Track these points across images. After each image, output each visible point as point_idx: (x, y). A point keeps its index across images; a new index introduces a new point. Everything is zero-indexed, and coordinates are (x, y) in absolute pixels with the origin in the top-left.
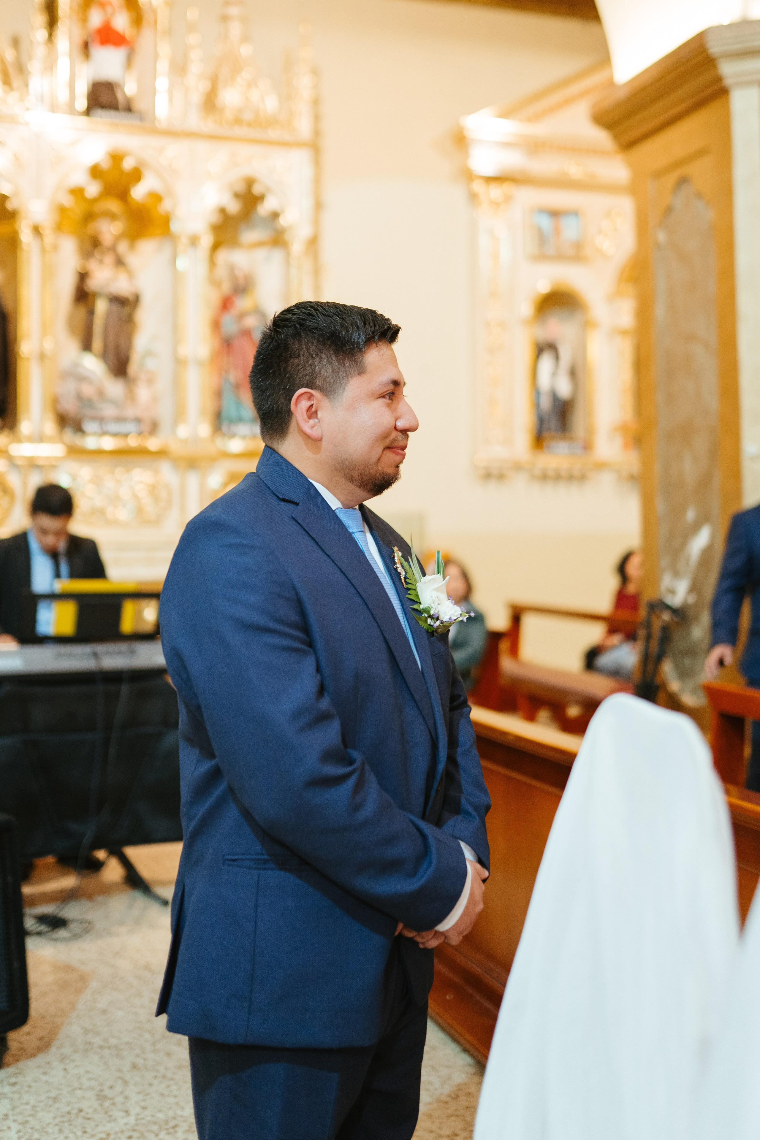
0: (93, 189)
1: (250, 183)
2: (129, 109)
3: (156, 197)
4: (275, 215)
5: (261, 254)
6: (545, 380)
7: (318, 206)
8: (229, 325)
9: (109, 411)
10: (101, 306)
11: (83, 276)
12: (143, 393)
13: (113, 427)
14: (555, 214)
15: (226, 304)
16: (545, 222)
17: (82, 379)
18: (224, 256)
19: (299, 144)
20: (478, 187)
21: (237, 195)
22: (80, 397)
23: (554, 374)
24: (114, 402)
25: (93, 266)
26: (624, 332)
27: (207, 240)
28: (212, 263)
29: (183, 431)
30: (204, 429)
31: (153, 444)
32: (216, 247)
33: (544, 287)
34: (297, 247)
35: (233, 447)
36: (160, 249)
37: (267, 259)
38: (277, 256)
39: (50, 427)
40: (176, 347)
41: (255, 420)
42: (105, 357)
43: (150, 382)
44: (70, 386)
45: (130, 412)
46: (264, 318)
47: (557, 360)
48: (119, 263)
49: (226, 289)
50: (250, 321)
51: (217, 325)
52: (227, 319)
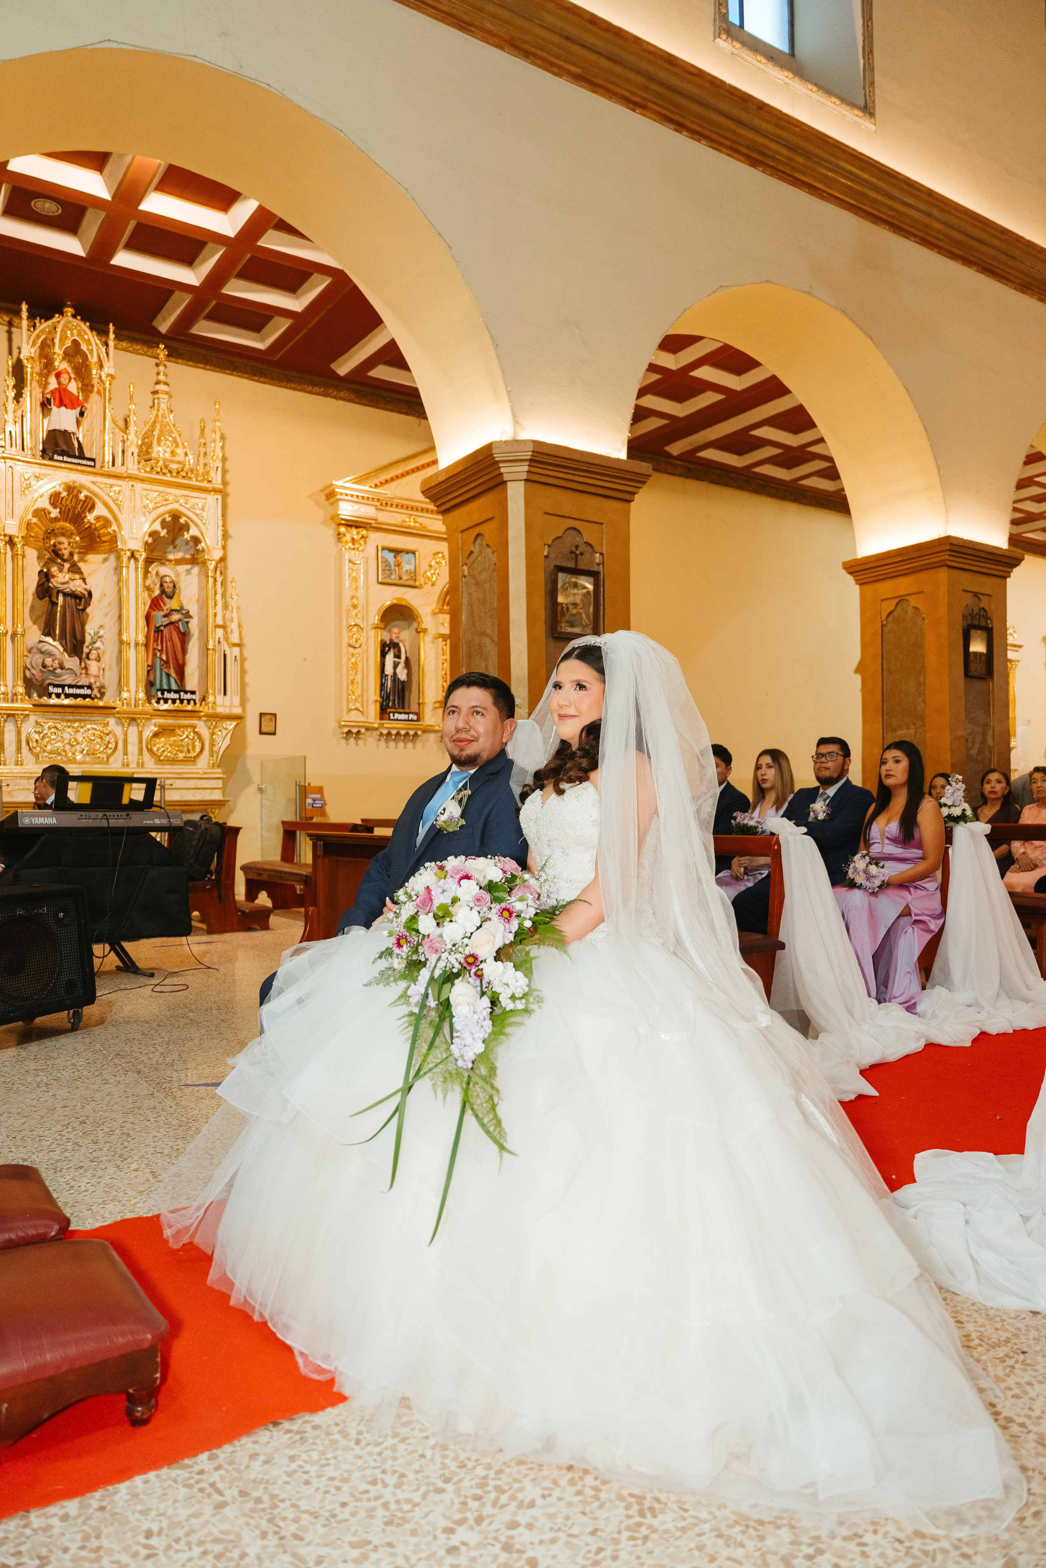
0: (55, 513)
1: (176, 516)
2: (82, 456)
3: (107, 523)
4: (196, 540)
5: (182, 568)
6: (389, 670)
7: (226, 536)
8: (159, 618)
9: (68, 678)
10: (61, 600)
11: (45, 577)
12: (93, 666)
13: (72, 691)
14: (397, 552)
15: (156, 604)
16: (390, 556)
17: (47, 655)
18: (153, 568)
19: (216, 491)
20: (343, 529)
21: (164, 524)
22: (44, 668)
23: (396, 666)
24: (71, 673)
25: (55, 570)
26: (444, 637)
27: (143, 556)
28: (146, 573)
29: (126, 695)
30: (142, 695)
31: (101, 704)
32: (149, 562)
33: (388, 603)
34: (211, 566)
35: (165, 707)
36: (105, 560)
37: (188, 572)
38: (196, 570)
39: (21, 690)
40: (120, 633)
41: (181, 689)
42: (62, 638)
43: (98, 660)
44: (38, 659)
45: (84, 681)
46: (188, 615)
47: (398, 656)
48: (75, 569)
49: (157, 592)
50: (175, 617)
51: (148, 618)
52: (158, 615)
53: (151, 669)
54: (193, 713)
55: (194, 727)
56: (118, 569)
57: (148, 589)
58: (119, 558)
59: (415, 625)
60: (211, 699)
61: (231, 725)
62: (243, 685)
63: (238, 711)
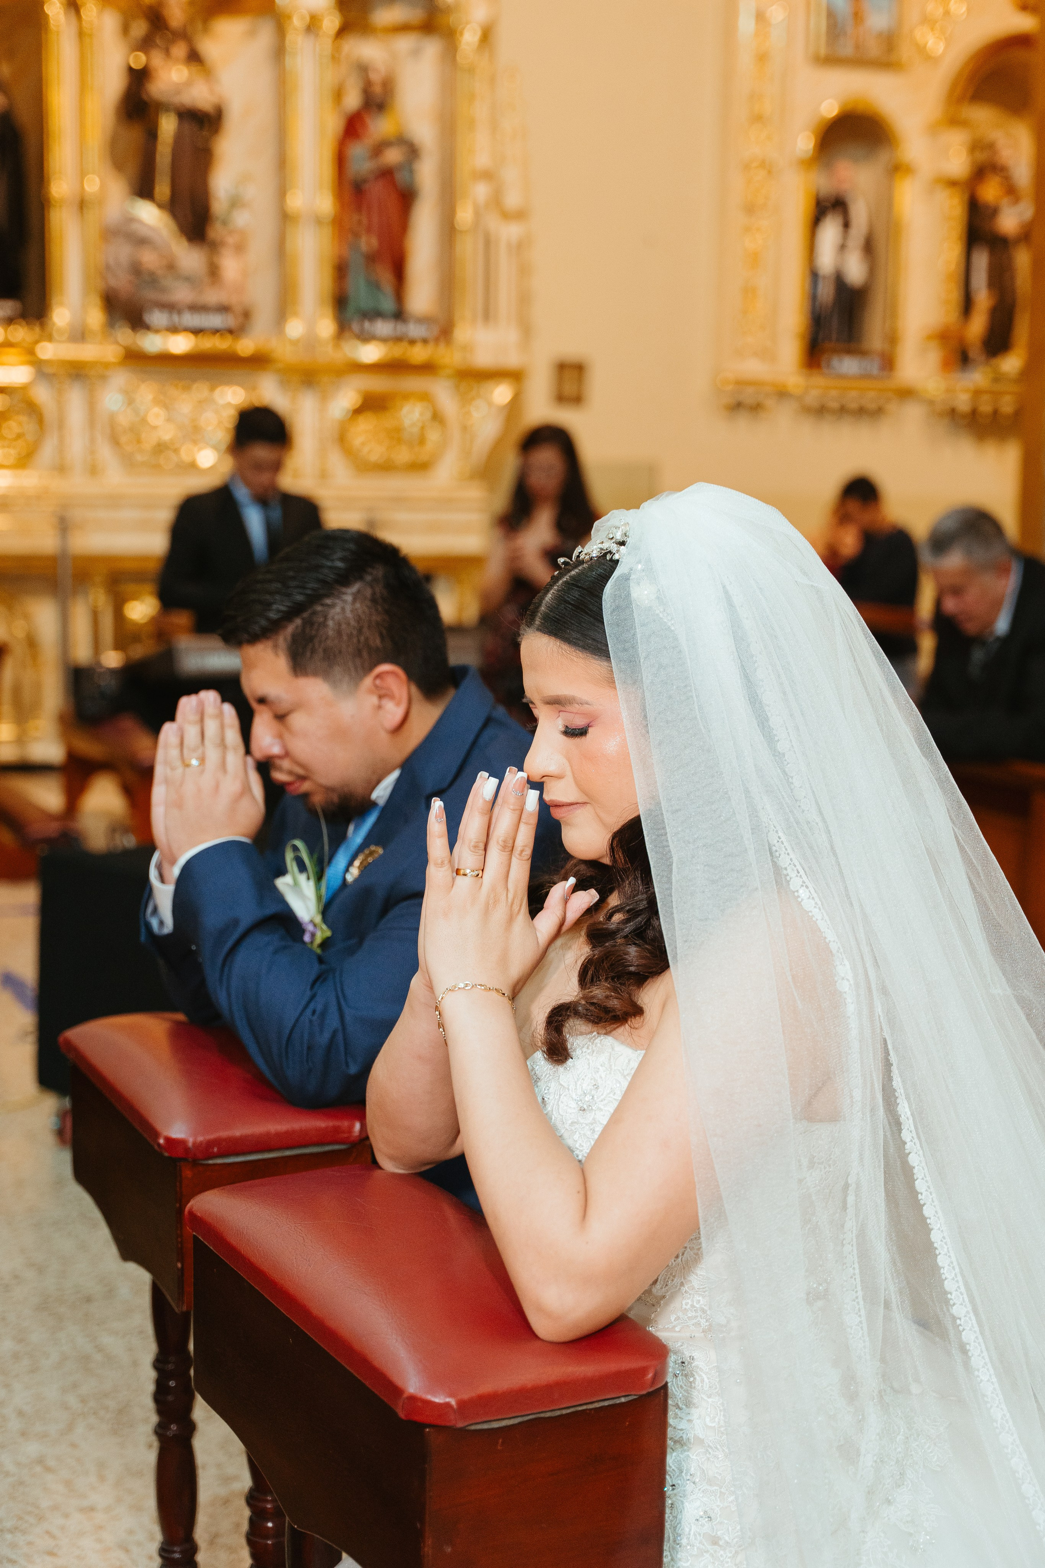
5: (404, 43)
6: (826, 260)
8: (360, 161)
9: (182, 294)
10: (168, 126)
11: (138, 76)
12: (230, 266)
13: (191, 319)
15: (353, 126)
17: (141, 241)
22: (136, 270)
23: (843, 248)
24: (188, 279)
25: (157, 60)
27: (331, 22)
28: (335, 58)
29: (295, 328)
30: (326, 327)
31: (246, 346)
32: (341, 34)
33: (830, 109)
34: (469, 38)
35: (370, 353)
36: (252, 33)
37: (416, 53)
38: (432, 48)
39: (96, 317)
40: (282, 191)
41: (399, 315)
42: (172, 207)
43: (240, 248)
44: (123, 252)
45: (212, 297)
46: (413, 151)
47: (846, 225)
48: (194, 57)
49: (353, 100)
50: (393, 156)
51: (341, 160)
52: (358, 151)
53: (341, 270)
54: (428, 368)
55: (425, 397)
56: (279, 52)
57: (338, 95)
58: (281, 31)
59: (883, 157)
60: (463, 333)
61: (502, 393)
62: (524, 300)
63: (512, 360)
